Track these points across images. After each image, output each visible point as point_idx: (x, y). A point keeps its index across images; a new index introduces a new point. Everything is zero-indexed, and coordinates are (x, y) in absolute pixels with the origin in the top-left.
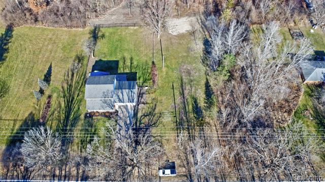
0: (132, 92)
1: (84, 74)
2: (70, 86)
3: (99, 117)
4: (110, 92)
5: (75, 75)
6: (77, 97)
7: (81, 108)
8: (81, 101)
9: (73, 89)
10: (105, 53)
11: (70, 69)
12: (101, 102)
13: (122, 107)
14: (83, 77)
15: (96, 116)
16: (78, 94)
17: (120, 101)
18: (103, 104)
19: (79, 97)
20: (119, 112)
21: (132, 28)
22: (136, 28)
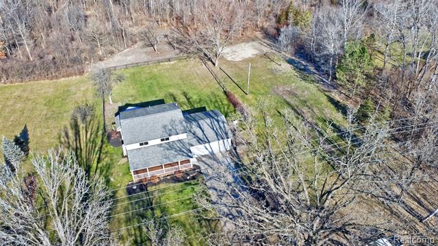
0: (218, 121)
1: (102, 127)
2: (77, 150)
3: (162, 186)
4: (177, 123)
5: (82, 132)
6: (98, 163)
7: (112, 179)
8: (109, 168)
9: (84, 153)
10: (133, 96)
11: (69, 127)
12: (162, 149)
13: (204, 159)
14: (100, 132)
15: (155, 184)
16: (99, 159)
17: (200, 141)
18: (167, 152)
19: (103, 163)
20: (202, 168)
21: (167, 63)
22: (172, 63)
